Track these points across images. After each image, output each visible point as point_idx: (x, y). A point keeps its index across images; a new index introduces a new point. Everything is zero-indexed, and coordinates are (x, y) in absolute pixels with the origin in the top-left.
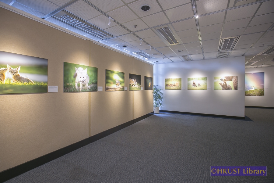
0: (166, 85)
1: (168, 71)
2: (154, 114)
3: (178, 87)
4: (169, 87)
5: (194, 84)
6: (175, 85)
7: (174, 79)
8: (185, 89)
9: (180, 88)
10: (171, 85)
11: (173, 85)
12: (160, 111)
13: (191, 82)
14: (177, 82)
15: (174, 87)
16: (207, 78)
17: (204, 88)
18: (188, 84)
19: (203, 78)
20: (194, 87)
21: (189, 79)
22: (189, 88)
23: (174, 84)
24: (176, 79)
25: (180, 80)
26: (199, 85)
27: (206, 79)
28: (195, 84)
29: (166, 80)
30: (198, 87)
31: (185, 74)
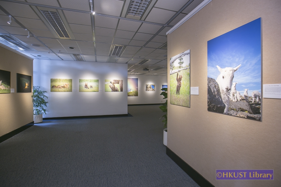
0: (53, 87)
1: (54, 70)
2: (35, 125)
3: (68, 89)
4: (57, 89)
5: (86, 86)
6: (64, 87)
7: (63, 79)
8: (76, 91)
9: (71, 90)
10: (59, 87)
11: (62, 87)
12: (44, 119)
13: (83, 84)
14: (67, 84)
15: (63, 89)
16: (98, 80)
17: (95, 91)
18: (80, 86)
19: (95, 80)
20: (86, 89)
21: (80, 81)
22: (80, 90)
23: (63, 86)
24: (66, 80)
25: (71, 81)
26: (91, 87)
27: (98, 81)
28: (87, 85)
29: (52, 81)
30: (90, 89)
31: (76, 75)
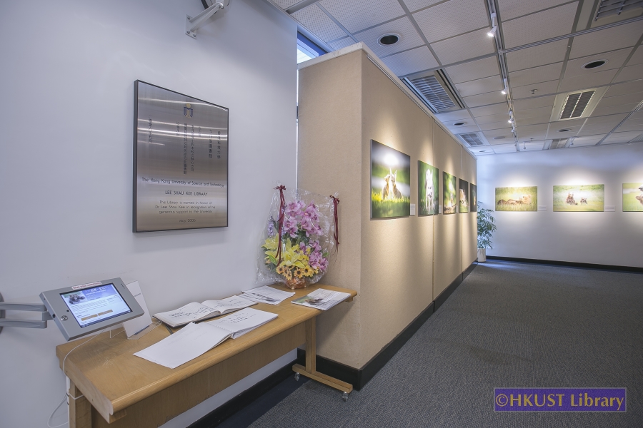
0: (499, 202)
1: (503, 171)
3: (528, 206)
4: (506, 206)
5: (570, 200)
6: (520, 202)
7: (518, 188)
8: (547, 211)
9: (535, 209)
10: (510, 202)
11: (517, 202)
12: (488, 258)
13: (563, 195)
14: (526, 196)
15: (518, 206)
16: (603, 185)
17: (595, 209)
18: (555, 200)
19: (592, 186)
20: (569, 205)
21: (556, 189)
22: (556, 208)
23: (518, 200)
24: (525, 189)
25: (535, 189)
26: (584, 201)
27: (602, 187)
28: (572, 198)
29: (498, 191)
30: (581, 206)
31: (546, 177)
